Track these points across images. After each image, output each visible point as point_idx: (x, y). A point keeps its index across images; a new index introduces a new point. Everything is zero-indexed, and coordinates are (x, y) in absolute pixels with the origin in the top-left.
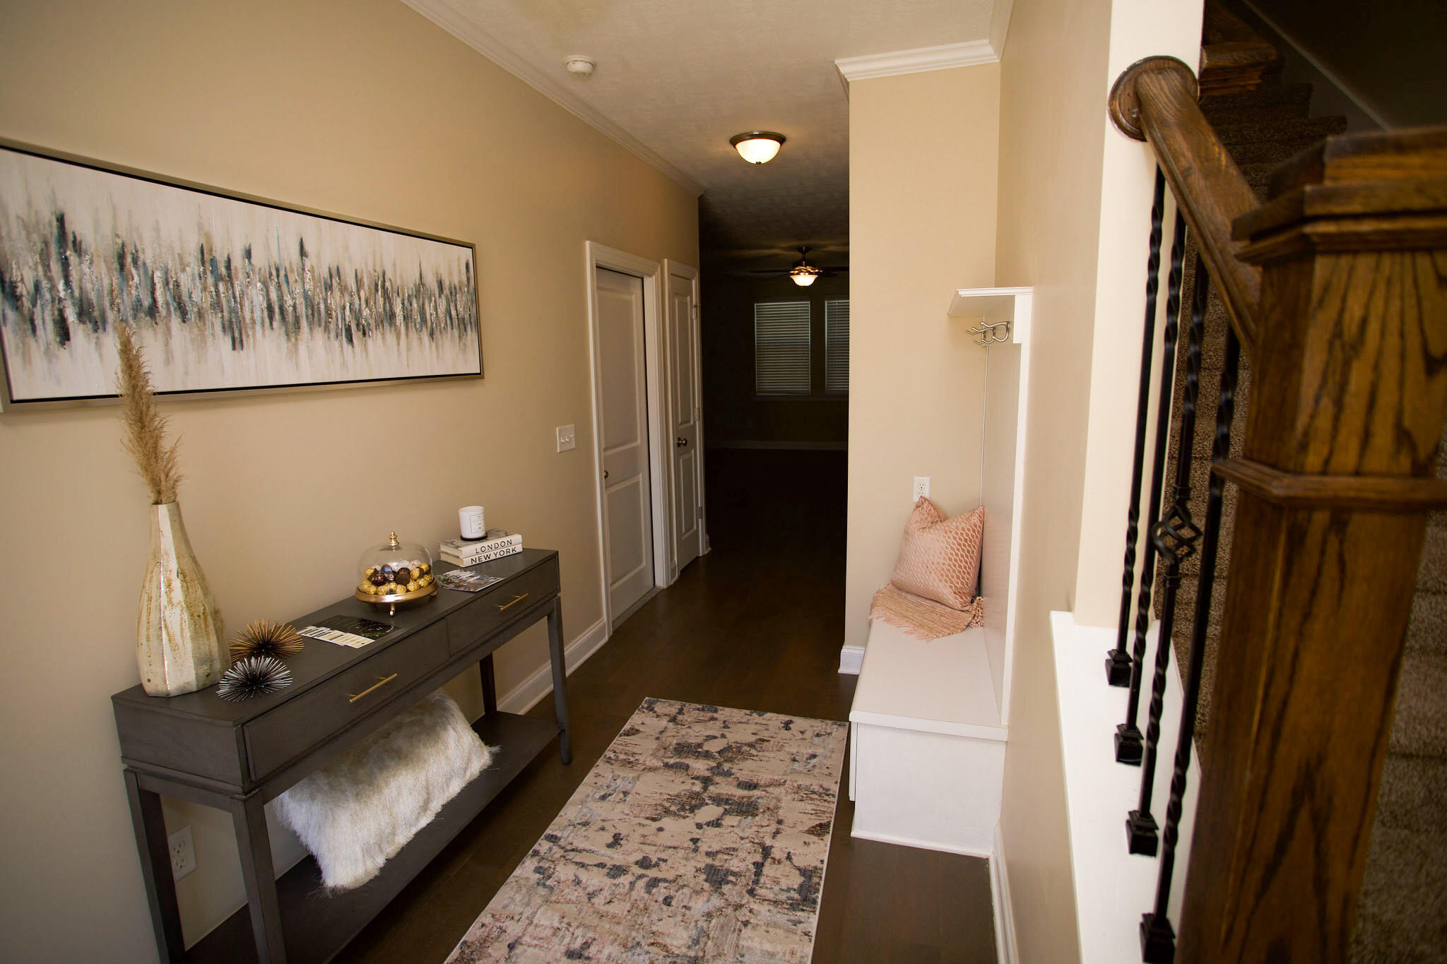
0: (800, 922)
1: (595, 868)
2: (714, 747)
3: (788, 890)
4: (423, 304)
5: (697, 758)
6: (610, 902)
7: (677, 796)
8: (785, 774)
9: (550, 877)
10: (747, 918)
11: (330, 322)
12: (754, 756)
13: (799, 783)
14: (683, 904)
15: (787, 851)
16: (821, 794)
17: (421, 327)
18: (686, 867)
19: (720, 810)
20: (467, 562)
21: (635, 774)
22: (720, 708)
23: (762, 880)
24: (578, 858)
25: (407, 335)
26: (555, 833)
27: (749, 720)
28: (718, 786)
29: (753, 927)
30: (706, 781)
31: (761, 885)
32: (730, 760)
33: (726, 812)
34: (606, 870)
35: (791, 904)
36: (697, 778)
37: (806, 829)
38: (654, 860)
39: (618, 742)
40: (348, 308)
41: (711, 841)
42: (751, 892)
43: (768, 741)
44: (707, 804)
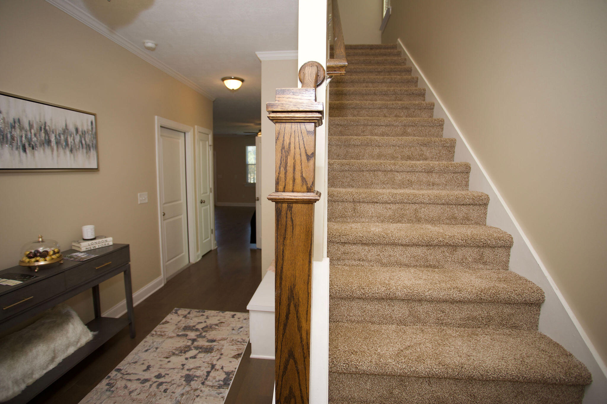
0: (221, 393)
1: (135, 381)
2: (200, 327)
3: (219, 381)
4: (67, 138)
5: (192, 331)
6: (139, 394)
7: (180, 347)
8: (228, 335)
9: (113, 387)
10: (199, 394)
11: (13, 142)
12: (216, 329)
13: (233, 338)
14: (172, 391)
15: (222, 365)
16: (241, 342)
17: (65, 147)
18: (177, 376)
19: (198, 351)
20: (84, 249)
21: (163, 340)
22: (206, 311)
23: (209, 378)
24: (128, 377)
25: (57, 150)
26: (120, 368)
27: (218, 315)
28: (198, 342)
29: (201, 397)
30: (194, 340)
31: (207, 380)
32: (206, 331)
33: (200, 352)
34: (140, 381)
35: (219, 387)
36: (190, 339)
37: (232, 356)
38: (163, 374)
39: (158, 328)
40: (24, 137)
41: (191, 364)
42: (203, 383)
43: (224, 323)
44: (192, 350)
